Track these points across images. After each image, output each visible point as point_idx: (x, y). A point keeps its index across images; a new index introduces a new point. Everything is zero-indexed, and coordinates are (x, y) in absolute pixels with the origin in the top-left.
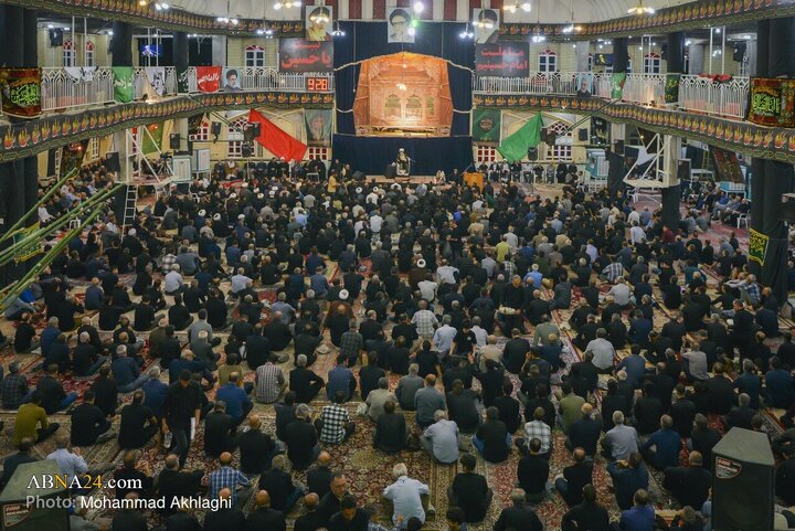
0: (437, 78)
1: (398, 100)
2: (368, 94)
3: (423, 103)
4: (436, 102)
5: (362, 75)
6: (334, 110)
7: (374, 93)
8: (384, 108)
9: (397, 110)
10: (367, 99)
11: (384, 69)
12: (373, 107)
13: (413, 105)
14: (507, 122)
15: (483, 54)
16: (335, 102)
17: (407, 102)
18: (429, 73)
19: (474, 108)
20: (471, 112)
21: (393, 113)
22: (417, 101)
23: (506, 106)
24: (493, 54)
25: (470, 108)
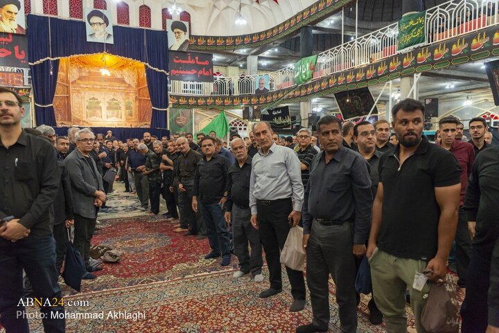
0: (134, 84)
1: (99, 103)
2: (68, 92)
3: (122, 106)
4: (134, 105)
5: (61, 74)
6: (32, 104)
7: (74, 95)
8: (85, 110)
9: (98, 111)
10: (68, 98)
11: (84, 74)
12: (74, 109)
13: (113, 107)
14: (198, 119)
15: (175, 61)
16: (32, 96)
17: (107, 105)
18: (127, 81)
19: (171, 106)
20: (168, 109)
21: (94, 114)
22: (116, 104)
23: (197, 105)
24: (184, 62)
25: (166, 107)
